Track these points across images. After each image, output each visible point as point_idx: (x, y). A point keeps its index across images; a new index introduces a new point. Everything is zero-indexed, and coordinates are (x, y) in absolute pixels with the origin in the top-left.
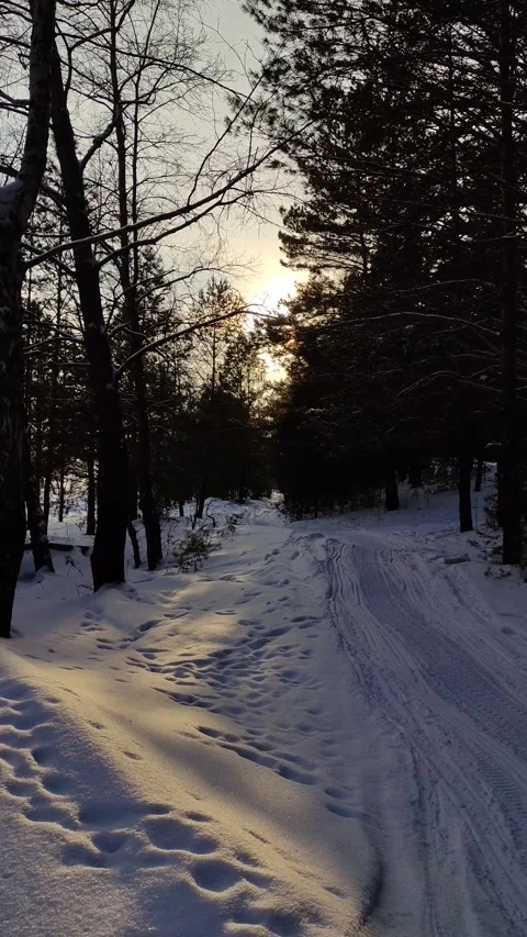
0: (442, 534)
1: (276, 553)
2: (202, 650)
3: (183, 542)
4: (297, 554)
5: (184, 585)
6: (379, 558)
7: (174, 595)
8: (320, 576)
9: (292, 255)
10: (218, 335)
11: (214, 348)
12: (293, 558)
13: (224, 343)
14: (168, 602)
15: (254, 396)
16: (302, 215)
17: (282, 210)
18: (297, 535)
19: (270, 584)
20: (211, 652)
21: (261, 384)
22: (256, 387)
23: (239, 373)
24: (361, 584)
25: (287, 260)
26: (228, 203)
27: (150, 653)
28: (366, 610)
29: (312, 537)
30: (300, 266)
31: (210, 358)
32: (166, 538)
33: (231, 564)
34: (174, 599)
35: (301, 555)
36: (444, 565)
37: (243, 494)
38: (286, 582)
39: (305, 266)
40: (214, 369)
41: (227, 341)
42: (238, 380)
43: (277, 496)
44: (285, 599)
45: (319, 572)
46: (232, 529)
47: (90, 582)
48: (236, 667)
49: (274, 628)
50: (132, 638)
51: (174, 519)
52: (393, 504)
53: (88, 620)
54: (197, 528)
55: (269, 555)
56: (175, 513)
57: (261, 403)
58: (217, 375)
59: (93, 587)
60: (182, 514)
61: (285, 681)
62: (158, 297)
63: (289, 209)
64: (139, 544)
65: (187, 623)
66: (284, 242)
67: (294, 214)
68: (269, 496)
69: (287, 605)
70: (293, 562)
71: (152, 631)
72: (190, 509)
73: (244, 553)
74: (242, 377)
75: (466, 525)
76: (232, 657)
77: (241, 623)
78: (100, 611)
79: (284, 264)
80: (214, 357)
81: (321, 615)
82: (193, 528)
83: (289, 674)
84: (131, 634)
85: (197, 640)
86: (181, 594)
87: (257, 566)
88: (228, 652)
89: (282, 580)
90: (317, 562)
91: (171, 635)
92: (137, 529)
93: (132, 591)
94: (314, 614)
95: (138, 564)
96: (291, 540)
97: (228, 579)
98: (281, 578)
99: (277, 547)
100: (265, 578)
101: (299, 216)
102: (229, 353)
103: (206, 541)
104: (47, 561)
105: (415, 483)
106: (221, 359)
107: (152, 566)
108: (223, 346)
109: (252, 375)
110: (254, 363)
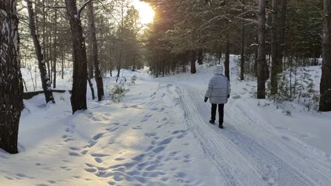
3: (113, 89)
10: (123, 5)
11: (122, 10)
21: (141, 25)
22: (139, 26)
23: (132, 21)
31: (121, 14)
37: (134, 68)
40: (122, 18)
41: (127, 7)
42: (132, 24)
43: (146, 68)
52: (194, 71)
54: (118, 82)
56: (108, 75)
57: (141, 32)
58: (124, 21)
59: (72, 111)
60: (111, 76)
64: (94, 89)
68: (143, 68)
72: (115, 73)
80: (123, 14)
92: (92, 83)
95: (94, 98)
102: (128, 12)
103: (123, 88)
104: (52, 99)
105: (200, 63)
106: (125, 14)
107: (100, 99)
108: (126, 9)
109: (137, 21)
110: (138, 17)
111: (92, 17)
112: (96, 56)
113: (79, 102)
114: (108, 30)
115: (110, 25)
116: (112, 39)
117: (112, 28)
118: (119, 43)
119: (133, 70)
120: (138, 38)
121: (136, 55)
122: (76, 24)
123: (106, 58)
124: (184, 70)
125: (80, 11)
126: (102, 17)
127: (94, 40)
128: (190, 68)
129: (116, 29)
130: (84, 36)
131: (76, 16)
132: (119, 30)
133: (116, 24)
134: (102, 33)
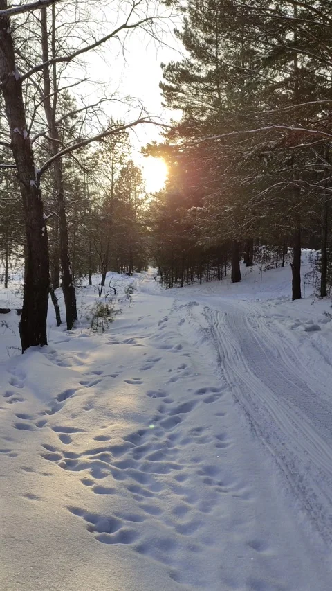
0: (279, 301)
1: (166, 320)
2: (117, 430)
3: (93, 309)
4: (183, 321)
5: (94, 347)
6: (248, 323)
7: (87, 356)
8: (207, 342)
9: (169, 100)
10: (115, 159)
11: (112, 168)
12: (180, 324)
13: (119, 164)
14: (82, 364)
15: (140, 202)
16: (177, 70)
17: (162, 65)
18: (179, 303)
19: (165, 348)
20: (126, 435)
21: (144, 194)
22: (141, 196)
23: (129, 187)
24: (242, 351)
25: (166, 103)
26: (132, 26)
27: (66, 434)
28: (255, 378)
29: (191, 305)
30: (175, 107)
31: (110, 176)
32: (80, 305)
33: (130, 327)
34: (87, 361)
35: (186, 321)
36: (306, 333)
37: (131, 269)
38: (180, 348)
39: (179, 107)
40: (112, 182)
41: (122, 163)
42: (128, 193)
43: (152, 270)
44: (184, 367)
45: (206, 339)
46: (128, 297)
47: (18, 342)
48: (152, 458)
49: (183, 403)
50: (50, 409)
51: (85, 287)
52: (236, 277)
53: (11, 388)
54: (103, 295)
55: (161, 322)
56: (85, 282)
57: (145, 208)
58: (114, 187)
59: (21, 348)
60: (91, 283)
61: (208, 482)
62: (73, 127)
63: (167, 65)
64: (60, 308)
65: (99, 394)
66: (164, 90)
67: (171, 68)
68: (147, 270)
69: (187, 374)
70: (182, 327)
71: (69, 402)
72: (96, 279)
73: (141, 318)
74: (131, 189)
75: (297, 295)
76: (147, 440)
77: (150, 394)
78: (23, 376)
79: (164, 106)
80: (112, 175)
81: (220, 386)
82: (100, 294)
83: (210, 470)
84: (49, 405)
85: (112, 416)
86: (93, 357)
87: (154, 330)
88: (142, 433)
89: (176, 345)
90: (202, 330)
91: (87, 409)
92: (58, 297)
93: (53, 352)
94: (213, 385)
95: (59, 323)
96: (175, 308)
97: (130, 342)
98: (175, 342)
99: (166, 313)
100: (161, 342)
101: (174, 70)
102: (123, 172)
103: (110, 308)
105: (249, 263)
106: (117, 176)
107: (70, 327)
108: (119, 166)
109: (138, 188)
110: (139, 180)
111: (60, 183)
112: (65, 251)
114: (87, 204)
115: (89, 195)
116: (94, 219)
117: (95, 200)
119: (129, 274)
120: (139, 217)
121: (136, 247)
122: (32, 195)
123: (82, 252)
124: (220, 276)
125: (40, 175)
126: (77, 181)
127: (63, 221)
128: (229, 272)
129: (100, 203)
130: (45, 216)
131: (32, 183)
132: (105, 203)
133: (102, 193)
134: (76, 210)
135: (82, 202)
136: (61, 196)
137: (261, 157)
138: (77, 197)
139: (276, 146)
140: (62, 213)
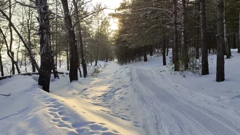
0: (159, 66)
1: (117, 72)
3: (93, 70)
5: (93, 80)
7: (91, 83)
8: (128, 76)
10: (99, 18)
11: (98, 21)
15: (109, 34)
19: (116, 79)
20: (102, 94)
22: (110, 31)
24: (139, 78)
27: (86, 95)
28: (141, 83)
29: (126, 68)
31: (97, 24)
32: (88, 70)
33: (105, 75)
35: (123, 72)
36: (160, 72)
40: (98, 27)
43: (116, 60)
44: (120, 82)
46: (105, 67)
48: (108, 97)
49: (118, 88)
50: (81, 92)
51: (90, 66)
52: (146, 60)
53: (69, 89)
55: (115, 72)
56: (90, 64)
57: (111, 36)
58: (99, 29)
59: (70, 81)
60: (92, 65)
64: (81, 71)
65: (95, 88)
68: (114, 60)
70: (121, 74)
71: (86, 90)
72: (94, 63)
73: (108, 72)
74: (106, 29)
75: (165, 64)
77: (109, 87)
78: (72, 87)
81: (129, 85)
82: (95, 67)
83: (122, 98)
85: (98, 92)
87: (112, 75)
88: (106, 94)
89: (119, 78)
90: (127, 73)
91: (91, 91)
92: (80, 68)
93: (80, 82)
94: (127, 85)
95: (81, 77)
96: (121, 69)
97: (105, 78)
99: (117, 70)
100: (114, 78)
102: (102, 23)
103: (99, 70)
104: (58, 76)
105: (151, 55)
106: (100, 24)
107: (85, 77)
108: (100, 21)
109: (108, 28)
110: (109, 25)
111: (80, 29)
112: (82, 51)
113: (73, 77)
114: (89, 35)
115: (90, 32)
116: (92, 41)
117: (92, 34)
118: (96, 43)
119: (107, 61)
120: (109, 39)
121: (109, 51)
122: (71, 33)
123: (88, 53)
124: (140, 60)
125: (74, 26)
126: (85, 27)
127: (81, 42)
128: (143, 58)
129: (94, 35)
130: (76, 39)
131: (72, 29)
132: (96, 35)
133: (94, 31)
134: (85, 37)
135: (87, 34)
136: (80, 33)
137: (146, 17)
138: (86, 33)
139: (150, 13)
140: (81, 38)
